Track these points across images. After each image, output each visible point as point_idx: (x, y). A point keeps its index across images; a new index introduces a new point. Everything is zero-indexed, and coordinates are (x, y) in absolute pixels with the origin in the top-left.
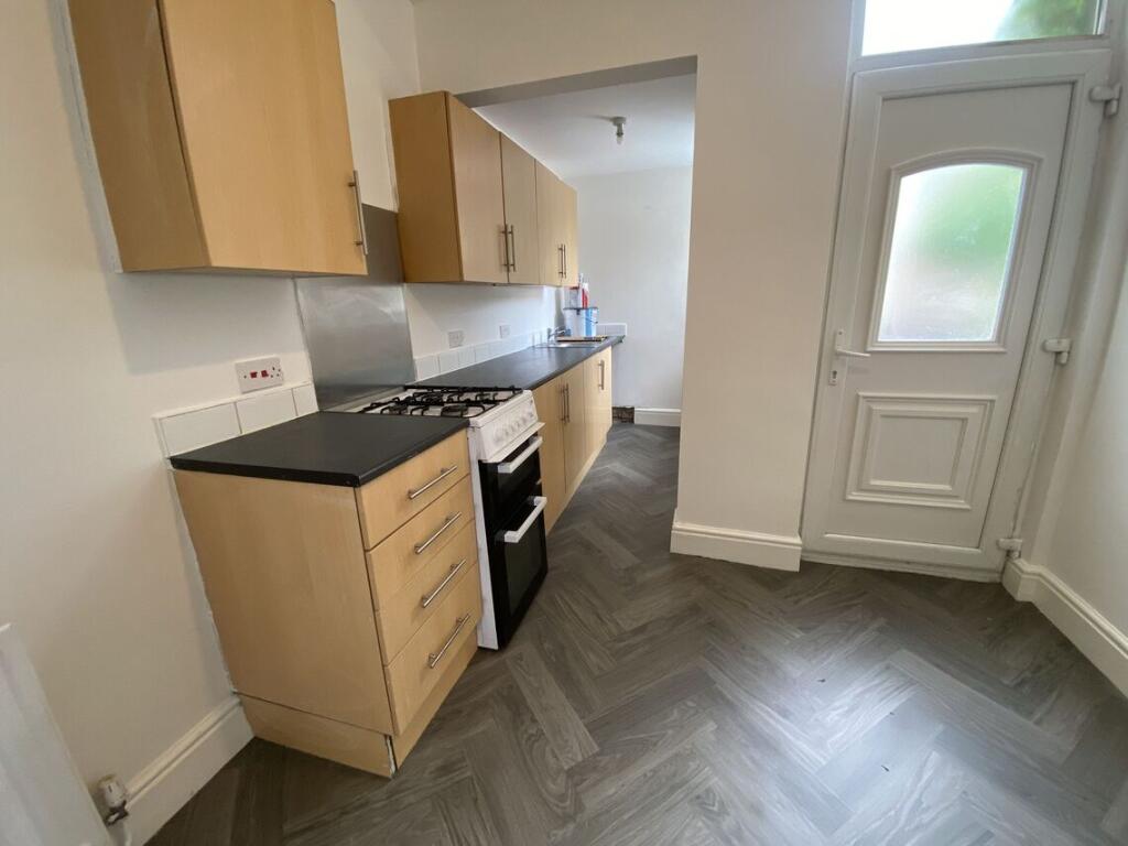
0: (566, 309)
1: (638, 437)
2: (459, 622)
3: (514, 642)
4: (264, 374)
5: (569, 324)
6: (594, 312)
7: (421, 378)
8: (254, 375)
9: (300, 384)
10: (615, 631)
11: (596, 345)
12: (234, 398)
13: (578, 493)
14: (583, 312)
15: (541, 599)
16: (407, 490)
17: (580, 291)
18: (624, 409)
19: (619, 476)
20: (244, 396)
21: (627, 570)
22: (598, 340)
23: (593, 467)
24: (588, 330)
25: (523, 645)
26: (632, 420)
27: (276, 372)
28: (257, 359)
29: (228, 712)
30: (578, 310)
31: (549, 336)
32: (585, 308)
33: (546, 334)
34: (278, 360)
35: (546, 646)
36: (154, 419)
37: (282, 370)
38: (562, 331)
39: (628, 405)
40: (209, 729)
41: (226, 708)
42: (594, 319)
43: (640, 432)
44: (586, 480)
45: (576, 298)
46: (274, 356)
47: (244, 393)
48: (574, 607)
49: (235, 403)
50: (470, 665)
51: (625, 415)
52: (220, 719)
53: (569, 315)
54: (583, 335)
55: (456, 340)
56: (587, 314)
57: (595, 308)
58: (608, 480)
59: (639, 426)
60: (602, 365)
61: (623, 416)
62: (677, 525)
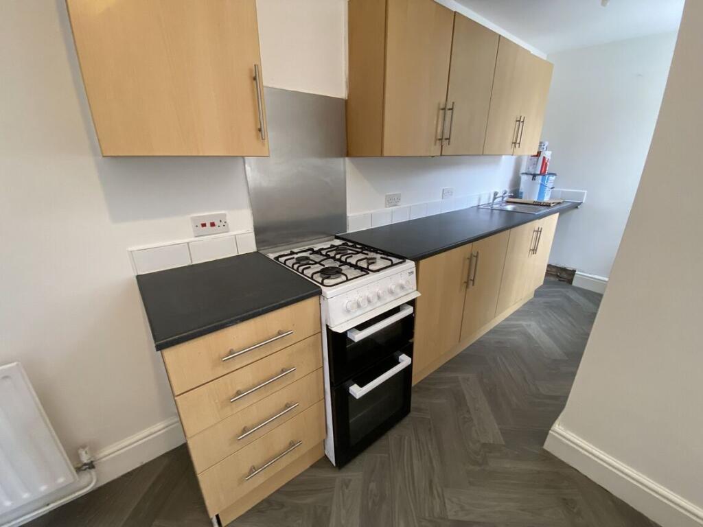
0: (523, 174)
1: (569, 299)
2: (292, 444)
3: (351, 466)
4: (213, 225)
5: (522, 188)
6: (552, 178)
7: (351, 229)
8: (204, 225)
9: (243, 231)
10: (437, 509)
11: (544, 210)
12: (187, 240)
13: (479, 342)
14: (539, 178)
15: (393, 435)
16: (230, 348)
17: (541, 159)
18: (564, 270)
19: (529, 337)
20: (197, 239)
21: (484, 445)
22: (548, 205)
23: (507, 319)
24: (541, 193)
25: (355, 473)
26: (570, 281)
27: (221, 224)
28: (207, 214)
29: (173, 424)
30: (534, 176)
31: (495, 198)
32: (543, 174)
33: (492, 196)
34: (225, 215)
35: (373, 486)
36: (128, 251)
37: (228, 221)
38: (516, 193)
39: (570, 266)
40: (160, 430)
41: (173, 421)
42: (550, 185)
43: (573, 296)
44: (493, 331)
45: (536, 164)
46: (223, 212)
47: (196, 237)
48: (415, 461)
49: (188, 243)
50: (312, 467)
51: (565, 275)
52: (167, 427)
53: (525, 179)
54: (535, 199)
55: (392, 201)
56: (543, 180)
57: (554, 174)
58: (515, 337)
59: (577, 289)
60: (539, 231)
61: (560, 276)
62: (558, 427)
